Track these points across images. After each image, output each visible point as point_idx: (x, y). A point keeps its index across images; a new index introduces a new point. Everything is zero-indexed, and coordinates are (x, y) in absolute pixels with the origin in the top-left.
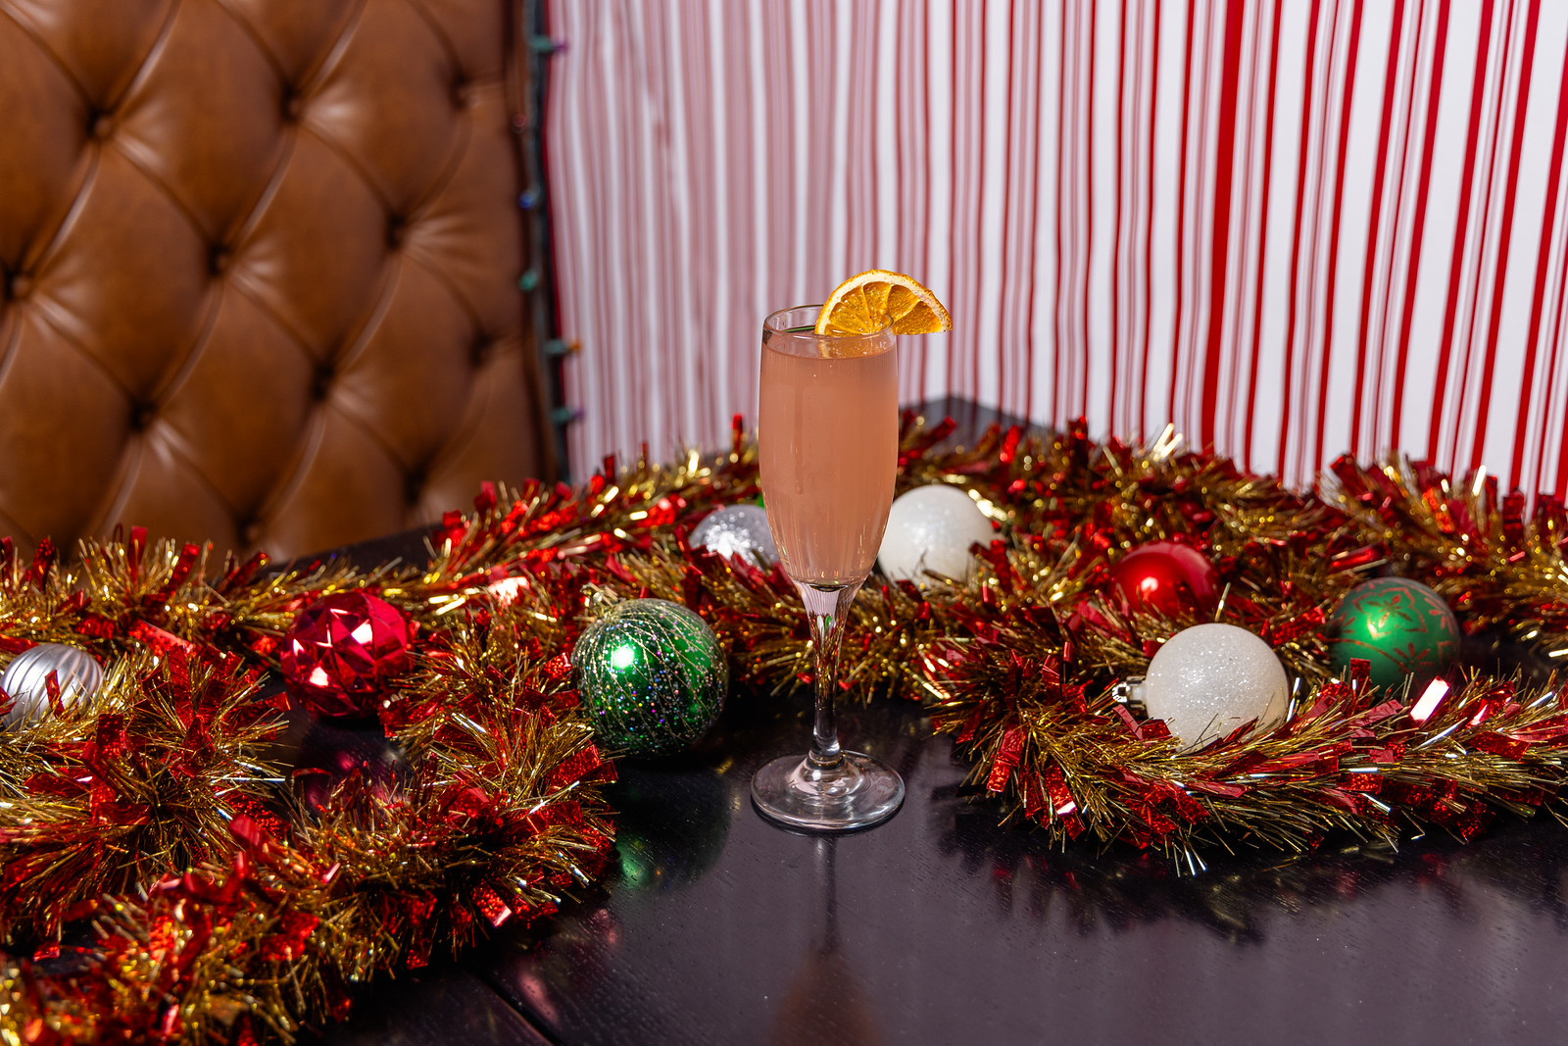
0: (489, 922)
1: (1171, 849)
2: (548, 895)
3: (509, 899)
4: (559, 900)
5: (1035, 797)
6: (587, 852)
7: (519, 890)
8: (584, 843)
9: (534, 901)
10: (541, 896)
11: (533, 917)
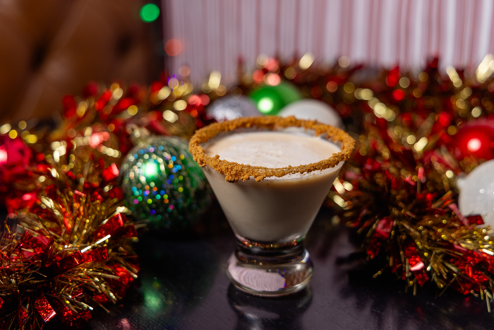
0: (41, 319)
1: (484, 295)
2: (86, 305)
3: (58, 305)
4: (91, 308)
5: (398, 259)
6: (113, 280)
7: (68, 302)
8: (111, 274)
9: (76, 309)
10: (82, 306)
11: (75, 319)
